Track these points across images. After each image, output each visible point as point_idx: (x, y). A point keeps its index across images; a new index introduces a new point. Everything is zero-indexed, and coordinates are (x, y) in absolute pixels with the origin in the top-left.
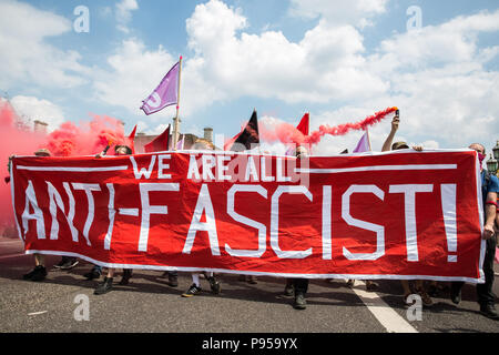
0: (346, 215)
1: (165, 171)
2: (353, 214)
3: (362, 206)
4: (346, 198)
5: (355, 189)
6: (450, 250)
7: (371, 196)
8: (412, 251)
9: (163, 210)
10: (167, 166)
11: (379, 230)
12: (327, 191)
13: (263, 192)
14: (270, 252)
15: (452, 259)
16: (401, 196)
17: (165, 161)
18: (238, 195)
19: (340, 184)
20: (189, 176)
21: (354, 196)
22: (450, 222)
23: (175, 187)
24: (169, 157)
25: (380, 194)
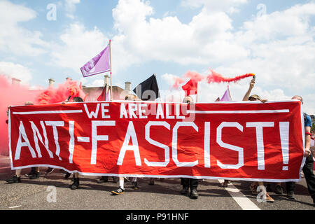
0: (219, 140)
1: (106, 114)
2: (224, 140)
3: (229, 135)
4: (219, 130)
5: (224, 124)
6: (284, 163)
7: (235, 129)
8: (261, 163)
9: (105, 138)
10: (107, 111)
11: (240, 150)
12: (207, 125)
13: (167, 126)
14: (172, 164)
15: (285, 168)
16: (254, 129)
17: (105, 108)
18: (152, 128)
19: (215, 121)
20: (121, 117)
21: (224, 129)
22: (285, 146)
23: (113, 123)
24: (108, 105)
25: (241, 128)
